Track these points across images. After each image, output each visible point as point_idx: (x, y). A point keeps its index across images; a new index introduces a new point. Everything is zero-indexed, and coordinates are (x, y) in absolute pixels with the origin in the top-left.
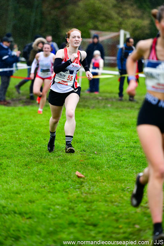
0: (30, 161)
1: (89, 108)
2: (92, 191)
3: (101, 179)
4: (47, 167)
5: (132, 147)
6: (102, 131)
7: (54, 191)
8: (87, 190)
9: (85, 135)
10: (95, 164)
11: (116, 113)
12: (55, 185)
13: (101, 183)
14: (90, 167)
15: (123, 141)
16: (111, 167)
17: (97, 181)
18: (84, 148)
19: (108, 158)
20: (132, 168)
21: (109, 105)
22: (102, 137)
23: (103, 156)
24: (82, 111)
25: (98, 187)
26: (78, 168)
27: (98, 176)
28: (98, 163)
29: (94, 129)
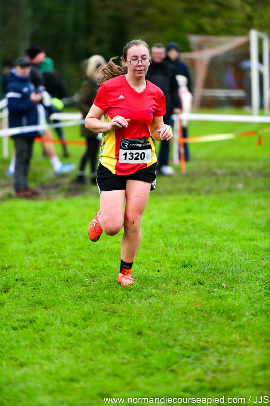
0: (91, 310)
1: (199, 194)
2: (226, 366)
3: (240, 341)
4: (128, 320)
6: (231, 241)
7: (149, 371)
8: (215, 364)
9: (200, 251)
10: (226, 309)
11: (257, 202)
12: (149, 357)
13: (241, 349)
14: (215, 317)
16: (259, 313)
17: (233, 344)
18: (200, 277)
19: (251, 295)
21: (240, 186)
22: (233, 251)
23: (240, 292)
24: (186, 200)
25: (237, 356)
26: (191, 321)
27: (235, 333)
28: (230, 307)
29: (216, 237)
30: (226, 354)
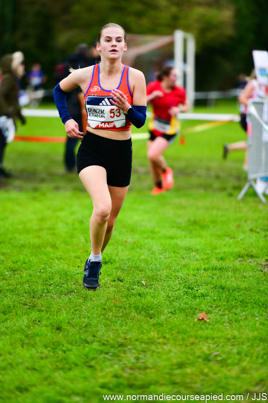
0: (11, 304)
2: (143, 363)
3: (159, 338)
4: (48, 315)
5: (216, 269)
6: (152, 239)
7: (67, 366)
8: (133, 360)
10: (145, 307)
11: (177, 201)
12: (67, 352)
13: (159, 346)
15: (197, 257)
16: (177, 312)
17: (151, 342)
18: (119, 273)
19: (171, 293)
20: (221, 312)
22: (153, 249)
23: (160, 289)
25: (155, 354)
26: (110, 317)
27: (153, 331)
28: (149, 305)
29: (137, 235)
30: (144, 351)
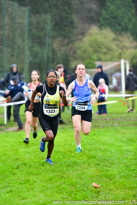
0: (53, 176)
1: (99, 128)
3: (114, 188)
4: (68, 180)
6: (112, 147)
9: (98, 151)
11: (123, 131)
12: (76, 195)
13: (115, 192)
14: (104, 179)
15: (131, 154)
16: (122, 177)
18: (98, 162)
19: (119, 169)
21: (116, 124)
22: (112, 151)
23: (115, 168)
24: (93, 131)
25: (113, 195)
26: (94, 180)
28: (110, 175)
29: (105, 146)
30: (108, 194)
